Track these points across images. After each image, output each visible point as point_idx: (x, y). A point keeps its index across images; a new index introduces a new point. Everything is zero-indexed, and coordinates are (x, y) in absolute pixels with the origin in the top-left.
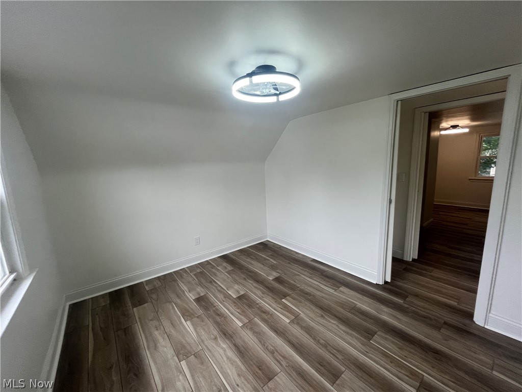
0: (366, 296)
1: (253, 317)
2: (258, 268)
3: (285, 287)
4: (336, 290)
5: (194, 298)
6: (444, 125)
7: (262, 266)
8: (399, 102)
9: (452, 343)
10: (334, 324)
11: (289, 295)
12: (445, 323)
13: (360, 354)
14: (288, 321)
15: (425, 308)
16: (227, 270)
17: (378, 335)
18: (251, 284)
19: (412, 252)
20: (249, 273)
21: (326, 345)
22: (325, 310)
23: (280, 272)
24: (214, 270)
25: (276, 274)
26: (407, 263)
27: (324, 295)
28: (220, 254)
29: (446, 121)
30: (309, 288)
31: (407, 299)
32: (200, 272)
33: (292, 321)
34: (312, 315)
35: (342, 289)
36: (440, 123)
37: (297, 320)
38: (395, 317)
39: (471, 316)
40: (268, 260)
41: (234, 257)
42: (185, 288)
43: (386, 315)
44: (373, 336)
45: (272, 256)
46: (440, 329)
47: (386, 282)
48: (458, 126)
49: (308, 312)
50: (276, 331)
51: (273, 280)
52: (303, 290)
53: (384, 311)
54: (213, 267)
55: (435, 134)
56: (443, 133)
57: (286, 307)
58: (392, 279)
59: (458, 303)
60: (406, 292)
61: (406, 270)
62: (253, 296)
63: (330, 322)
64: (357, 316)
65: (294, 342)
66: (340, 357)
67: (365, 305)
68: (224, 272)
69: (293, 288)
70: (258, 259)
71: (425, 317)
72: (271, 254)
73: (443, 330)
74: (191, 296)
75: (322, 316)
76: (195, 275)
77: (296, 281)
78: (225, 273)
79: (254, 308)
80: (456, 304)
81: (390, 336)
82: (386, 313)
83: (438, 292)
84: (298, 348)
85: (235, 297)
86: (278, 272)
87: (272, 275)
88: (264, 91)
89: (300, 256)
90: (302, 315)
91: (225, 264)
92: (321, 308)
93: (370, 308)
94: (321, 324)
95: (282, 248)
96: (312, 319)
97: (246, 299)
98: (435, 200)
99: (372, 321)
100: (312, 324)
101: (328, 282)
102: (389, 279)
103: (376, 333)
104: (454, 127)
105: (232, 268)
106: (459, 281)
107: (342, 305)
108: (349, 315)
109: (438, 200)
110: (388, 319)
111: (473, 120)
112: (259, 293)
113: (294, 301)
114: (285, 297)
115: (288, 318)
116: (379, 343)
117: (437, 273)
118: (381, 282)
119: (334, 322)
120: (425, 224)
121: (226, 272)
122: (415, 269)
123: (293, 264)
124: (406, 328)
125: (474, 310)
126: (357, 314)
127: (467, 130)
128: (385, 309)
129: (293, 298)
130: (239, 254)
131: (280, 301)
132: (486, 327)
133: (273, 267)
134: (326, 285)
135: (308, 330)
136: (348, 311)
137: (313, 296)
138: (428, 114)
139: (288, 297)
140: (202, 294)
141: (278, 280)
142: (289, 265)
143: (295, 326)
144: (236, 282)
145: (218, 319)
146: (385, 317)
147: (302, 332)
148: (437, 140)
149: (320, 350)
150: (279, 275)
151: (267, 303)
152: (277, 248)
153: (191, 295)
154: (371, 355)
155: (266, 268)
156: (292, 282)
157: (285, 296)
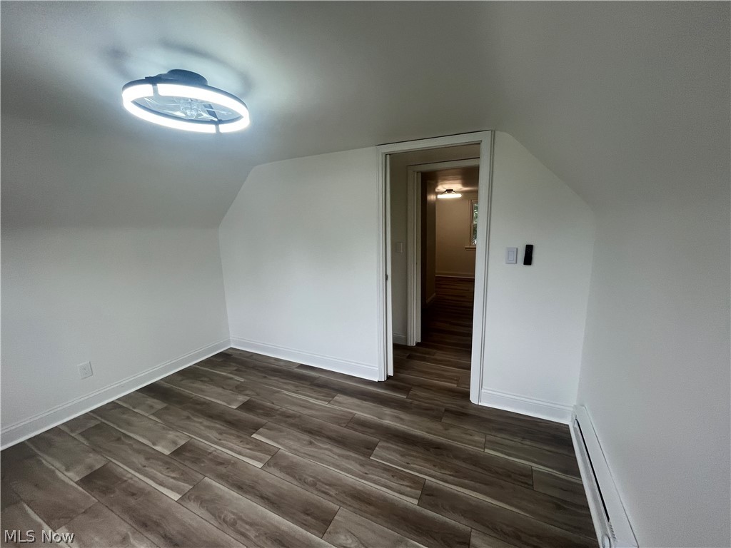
0: (365, 400)
1: (201, 477)
2: (213, 395)
3: (257, 415)
4: (329, 402)
5: (78, 479)
6: (441, 188)
7: (220, 390)
8: (388, 156)
9: (453, 432)
10: (326, 449)
11: (262, 426)
12: (446, 410)
13: (358, 479)
14: (260, 465)
15: (428, 399)
16: (153, 411)
17: (380, 447)
18: (200, 424)
19: (415, 336)
20: (198, 407)
21: (315, 484)
22: (314, 432)
23: (250, 393)
24: (125, 416)
25: (242, 399)
26: (411, 348)
27: (313, 412)
28: (141, 384)
29: (442, 184)
30: (293, 408)
31: (411, 393)
32: (97, 427)
33: (267, 464)
34: (295, 445)
35: (339, 398)
36: (436, 186)
37: (274, 460)
38: (397, 417)
39: (467, 395)
40: (231, 378)
41: (168, 385)
42: (58, 464)
43: (389, 418)
44: (373, 450)
45: (238, 372)
46: (441, 418)
47: (389, 377)
48: (452, 190)
49: (291, 443)
50: (240, 487)
51: (239, 408)
52: (284, 412)
53: (386, 414)
54: (125, 410)
55: (432, 197)
56: (440, 196)
57: (259, 446)
58: (394, 371)
59: (457, 384)
60: (409, 384)
61: (410, 357)
62: (203, 443)
63: (321, 448)
64: (356, 430)
65: (270, 495)
66: (333, 492)
67: (365, 412)
68: (147, 415)
69: (268, 413)
70: (212, 380)
71: (427, 409)
72: (235, 368)
73: (444, 420)
74: (71, 477)
75: (311, 443)
76: (82, 434)
77: (274, 401)
78: (151, 417)
79: (203, 462)
80: (455, 386)
81: (392, 444)
82: (389, 415)
83: (440, 377)
84: (274, 502)
85: (167, 452)
86: (247, 395)
87: (236, 400)
88: (188, 113)
89: (282, 363)
90: (283, 450)
91: (150, 401)
92: (310, 432)
93: (370, 414)
94: (309, 455)
95: (254, 357)
96: (296, 451)
97: (190, 451)
98: (436, 271)
99: (372, 431)
100: (297, 459)
101: (320, 392)
102: (391, 373)
103: (376, 445)
104: (449, 191)
105: (165, 405)
106: (459, 359)
107: (337, 419)
108: (346, 431)
109: (440, 272)
110: (391, 422)
111: (465, 184)
112: (213, 435)
113: (272, 433)
114: (257, 430)
115: (260, 460)
116: (380, 457)
117: (439, 355)
118: (383, 379)
119: (326, 447)
120: (428, 301)
121: (153, 414)
122: (418, 354)
123: (269, 377)
124: (409, 428)
125: (469, 388)
126: (356, 427)
127: (459, 196)
128: (387, 411)
129: (270, 429)
130: (180, 378)
131: (248, 438)
132: (480, 404)
133: (239, 389)
134: (317, 397)
135: (291, 470)
136: (345, 425)
137: (300, 417)
138: (420, 174)
139: (261, 430)
140: (98, 466)
141: (247, 406)
142: (264, 380)
143: (272, 470)
144: (170, 426)
145: (132, 502)
146: (388, 422)
147: (282, 475)
148: (434, 204)
149: (308, 493)
150: (248, 398)
151: (228, 448)
152: (248, 357)
153: (69, 474)
154: (371, 476)
155: (228, 392)
156: (269, 404)
157: (256, 428)
